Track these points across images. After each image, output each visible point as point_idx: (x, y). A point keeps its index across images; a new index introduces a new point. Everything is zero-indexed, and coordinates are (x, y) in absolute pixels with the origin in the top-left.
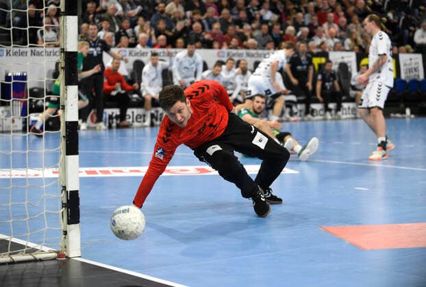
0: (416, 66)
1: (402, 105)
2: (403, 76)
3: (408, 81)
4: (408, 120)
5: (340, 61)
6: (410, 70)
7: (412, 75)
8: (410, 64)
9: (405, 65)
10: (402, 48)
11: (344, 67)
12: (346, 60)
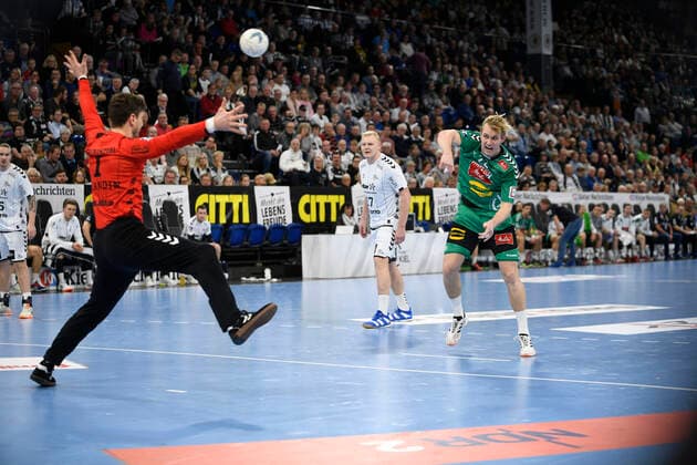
0: (280, 205)
1: (259, 264)
2: (260, 221)
3: (267, 227)
4: (268, 285)
5: (166, 198)
6: (271, 211)
7: (275, 219)
8: (271, 202)
9: (263, 203)
10: (261, 177)
11: (170, 207)
12: (173, 197)
